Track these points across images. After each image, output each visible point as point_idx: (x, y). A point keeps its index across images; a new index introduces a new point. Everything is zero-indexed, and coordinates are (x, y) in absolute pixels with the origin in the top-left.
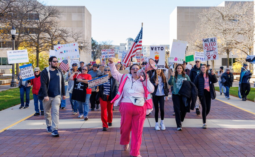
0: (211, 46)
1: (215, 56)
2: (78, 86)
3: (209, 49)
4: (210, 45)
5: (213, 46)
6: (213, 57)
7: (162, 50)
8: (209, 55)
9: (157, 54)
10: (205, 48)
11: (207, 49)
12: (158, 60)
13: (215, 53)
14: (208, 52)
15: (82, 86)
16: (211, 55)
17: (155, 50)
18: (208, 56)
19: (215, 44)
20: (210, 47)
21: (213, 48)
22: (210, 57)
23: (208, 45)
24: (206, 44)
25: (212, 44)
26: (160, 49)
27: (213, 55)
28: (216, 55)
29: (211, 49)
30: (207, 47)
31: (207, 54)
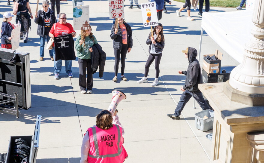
0: (118, 4)
1: (120, 14)
2: (62, 44)
3: (115, 7)
4: (116, 2)
5: (120, 4)
6: (119, 15)
7: (153, 6)
8: (115, 13)
9: (148, 11)
10: (111, 6)
11: (113, 7)
12: (151, 17)
13: (121, 11)
14: (114, 10)
15: (67, 42)
16: (116, 13)
17: (146, 7)
18: (113, 14)
19: (121, 2)
20: (116, 5)
21: (119, 6)
22: (115, 15)
23: (115, 3)
24: (112, 2)
25: (118, 2)
26: (151, 5)
27: (119, 14)
28: (122, 13)
29: (118, 7)
30: (113, 5)
31: (112, 12)
